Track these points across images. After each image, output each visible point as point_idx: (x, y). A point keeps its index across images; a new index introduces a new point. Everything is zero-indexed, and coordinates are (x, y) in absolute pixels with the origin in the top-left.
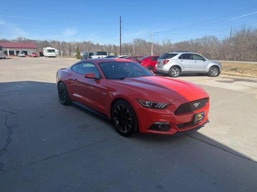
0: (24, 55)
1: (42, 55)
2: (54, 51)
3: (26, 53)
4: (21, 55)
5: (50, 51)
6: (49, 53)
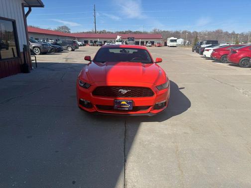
0: (150, 44)
1: (166, 45)
2: (175, 41)
3: (153, 43)
4: (148, 44)
5: (172, 41)
6: (171, 43)
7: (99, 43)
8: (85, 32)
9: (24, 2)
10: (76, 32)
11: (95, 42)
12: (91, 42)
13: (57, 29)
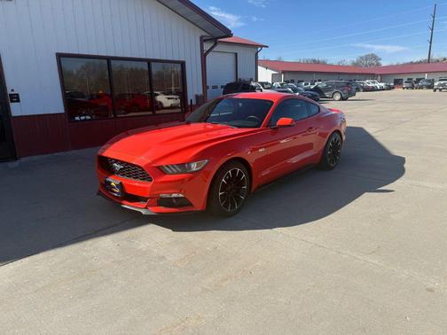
7: (425, 83)
8: (415, 61)
9: (204, 34)
10: (395, 63)
11: (418, 80)
12: (409, 80)
13: (355, 60)
